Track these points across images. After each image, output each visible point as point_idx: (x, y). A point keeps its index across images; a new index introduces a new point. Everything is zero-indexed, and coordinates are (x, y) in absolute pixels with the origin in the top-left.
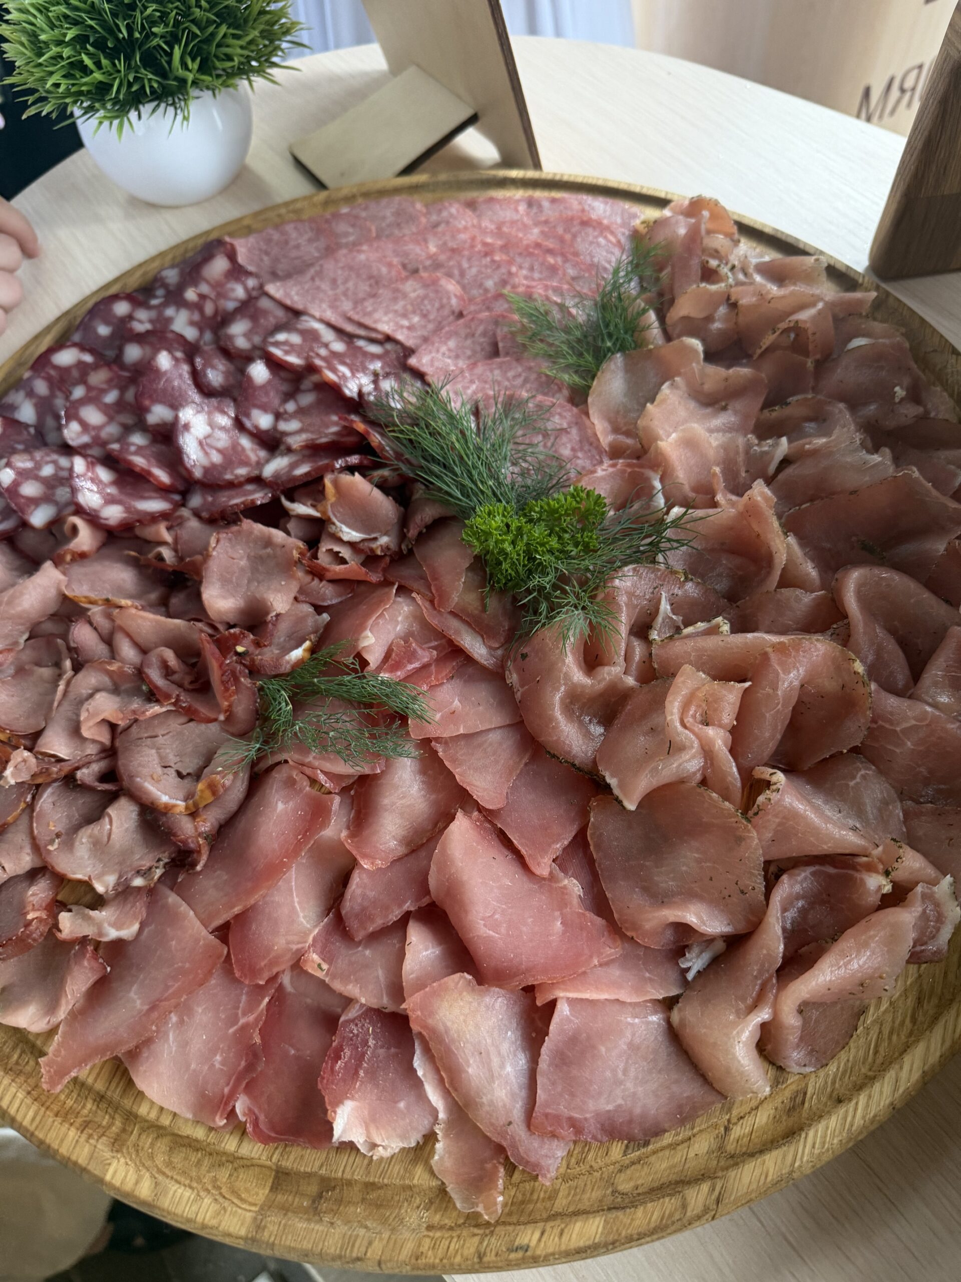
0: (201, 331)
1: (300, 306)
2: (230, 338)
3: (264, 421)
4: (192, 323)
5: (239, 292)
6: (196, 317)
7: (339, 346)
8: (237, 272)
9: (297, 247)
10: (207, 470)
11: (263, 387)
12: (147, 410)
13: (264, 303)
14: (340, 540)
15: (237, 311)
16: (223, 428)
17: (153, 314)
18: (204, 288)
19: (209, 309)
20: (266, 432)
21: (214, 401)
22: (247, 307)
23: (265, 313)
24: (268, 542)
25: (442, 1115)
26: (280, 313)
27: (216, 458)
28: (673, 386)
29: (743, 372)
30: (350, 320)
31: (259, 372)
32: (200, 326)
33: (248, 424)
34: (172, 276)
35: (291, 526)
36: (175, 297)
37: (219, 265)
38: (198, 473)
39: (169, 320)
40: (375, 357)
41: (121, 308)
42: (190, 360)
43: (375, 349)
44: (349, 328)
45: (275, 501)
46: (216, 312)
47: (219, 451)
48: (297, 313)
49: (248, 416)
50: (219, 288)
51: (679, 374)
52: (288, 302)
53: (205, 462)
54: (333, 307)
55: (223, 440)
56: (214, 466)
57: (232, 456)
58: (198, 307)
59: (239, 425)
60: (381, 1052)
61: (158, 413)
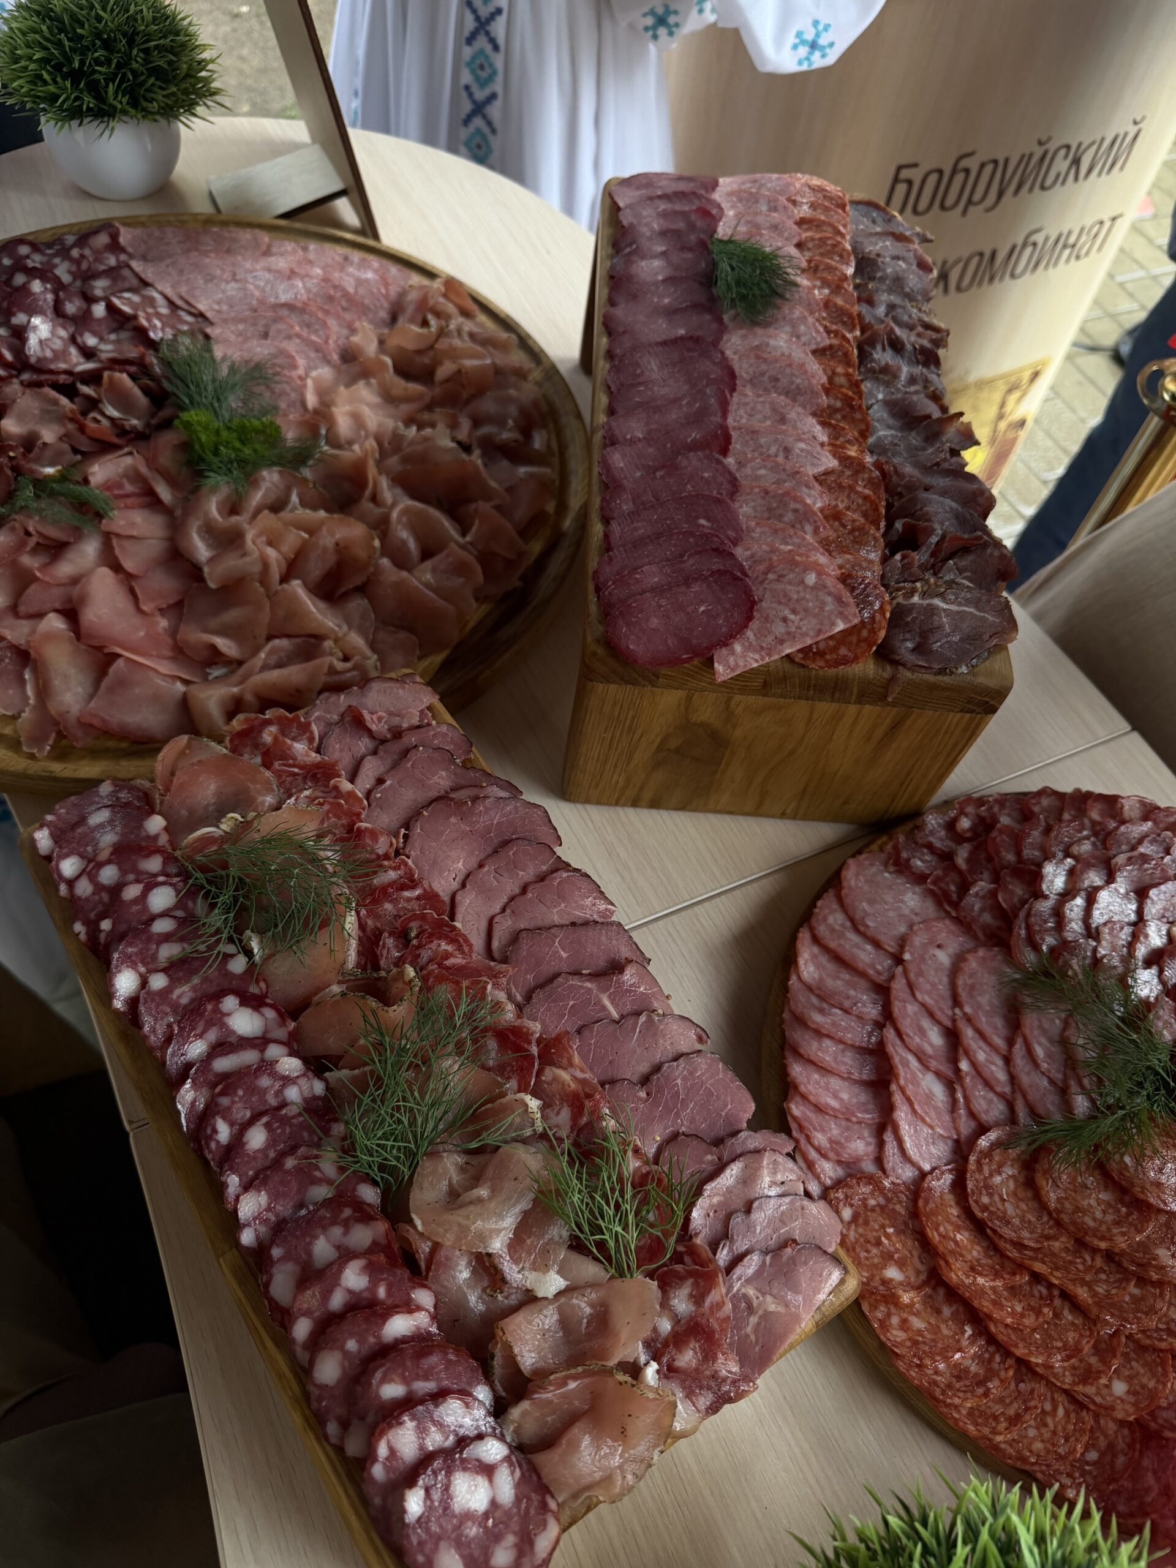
0: (75, 279)
1: (150, 280)
2: (93, 288)
3: (91, 341)
4: (69, 272)
5: (112, 261)
6: (74, 268)
7: (164, 310)
8: (115, 246)
9: (168, 244)
10: (39, 360)
11: (99, 320)
12: (14, 314)
13: (126, 272)
14: (103, 414)
15: (104, 271)
16: (60, 338)
17: (44, 259)
18: (87, 252)
19: (84, 266)
20: (90, 348)
21: (61, 320)
22: (112, 273)
23: (124, 279)
24: (55, 403)
25: (31, 702)
26: (135, 282)
27: (49, 354)
28: (368, 384)
29: (415, 388)
30: (182, 298)
31: (99, 310)
32: (75, 276)
33: (79, 340)
34: (70, 239)
35: (76, 400)
36: (64, 253)
37: (103, 239)
38: (33, 360)
39: (56, 266)
40: (186, 322)
41: (24, 250)
42: (55, 292)
43: (189, 319)
44: (179, 302)
45: (73, 385)
46: (89, 269)
47: (53, 351)
48: (146, 284)
49: (81, 335)
50: (98, 255)
51: (374, 376)
52: (143, 276)
53: (40, 354)
54: (173, 287)
55: (58, 344)
56: (45, 358)
57: (59, 355)
58: (78, 262)
59: (73, 340)
60: (10, 667)
61: (20, 318)
